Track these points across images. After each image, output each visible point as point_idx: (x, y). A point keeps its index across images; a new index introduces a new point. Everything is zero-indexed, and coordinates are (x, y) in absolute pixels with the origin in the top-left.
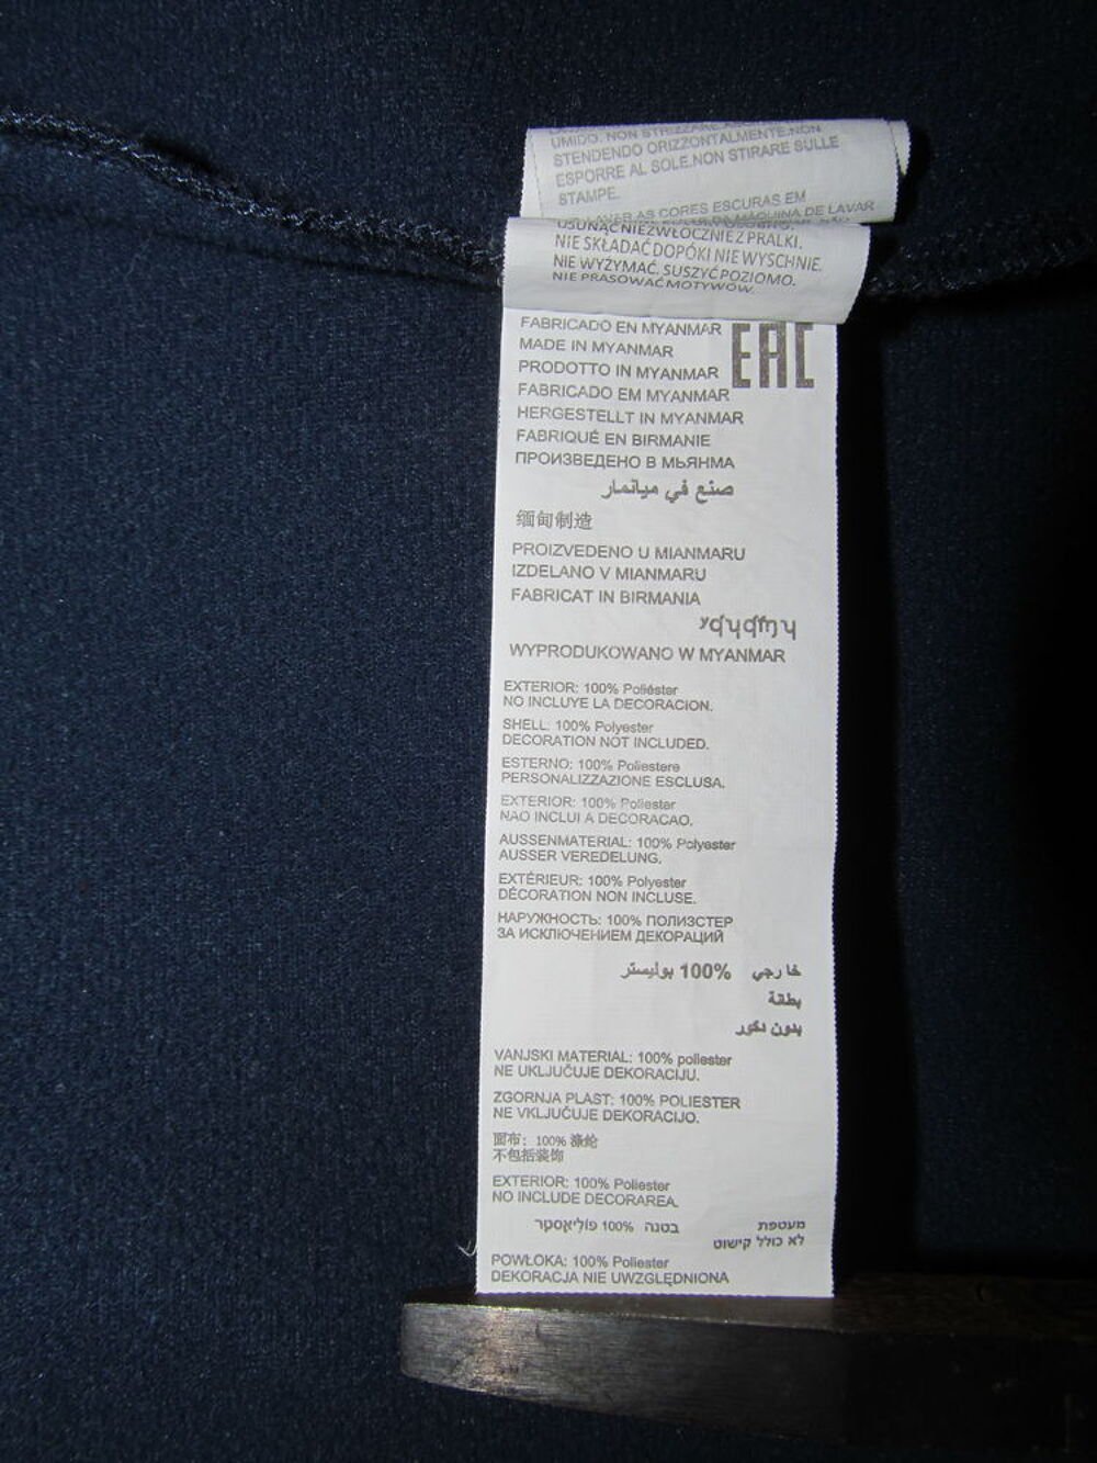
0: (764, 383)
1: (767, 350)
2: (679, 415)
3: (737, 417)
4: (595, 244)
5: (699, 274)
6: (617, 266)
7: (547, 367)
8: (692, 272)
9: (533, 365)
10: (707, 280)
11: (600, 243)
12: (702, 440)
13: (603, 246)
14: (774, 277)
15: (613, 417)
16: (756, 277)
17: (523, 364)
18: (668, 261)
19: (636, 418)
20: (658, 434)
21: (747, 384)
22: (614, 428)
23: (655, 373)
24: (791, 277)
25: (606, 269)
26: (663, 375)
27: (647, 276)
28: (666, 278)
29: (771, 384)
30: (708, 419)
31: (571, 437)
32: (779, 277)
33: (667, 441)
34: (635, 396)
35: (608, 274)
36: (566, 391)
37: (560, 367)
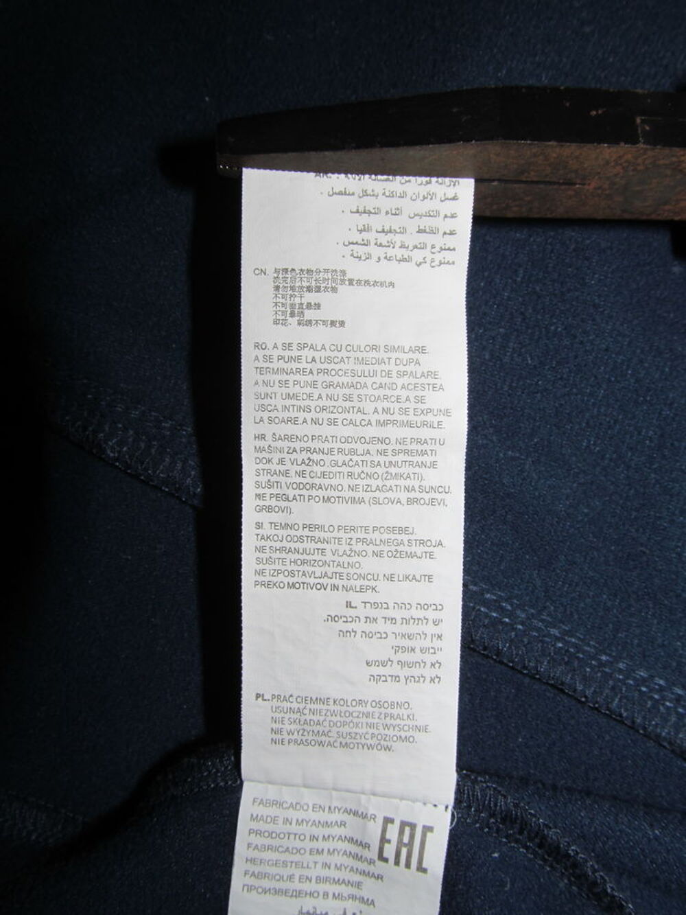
0: (397, 863)
1: (402, 840)
2: (346, 866)
3: (379, 877)
4: (295, 722)
5: (358, 737)
6: (308, 733)
7: (266, 834)
8: (353, 735)
9: (258, 833)
10: (363, 741)
11: (297, 721)
12: (358, 885)
13: (299, 722)
14: (403, 737)
15: (305, 865)
16: (392, 738)
17: (251, 831)
18: (338, 729)
19: (319, 866)
20: (332, 877)
21: (386, 860)
22: (306, 872)
23: (333, 838)
24: (413, 737)
25: (302, 735)
26: (339, 839)
27: (327, 739)
28: (339, 740)
29: (401, 864)
30: (363, 873)
31: (278, 877)
32: (406, 737)
33: (337, 882)
34: (320, 852)
35: (304, 739)
36: (277, 849)
37: (274, 835)
